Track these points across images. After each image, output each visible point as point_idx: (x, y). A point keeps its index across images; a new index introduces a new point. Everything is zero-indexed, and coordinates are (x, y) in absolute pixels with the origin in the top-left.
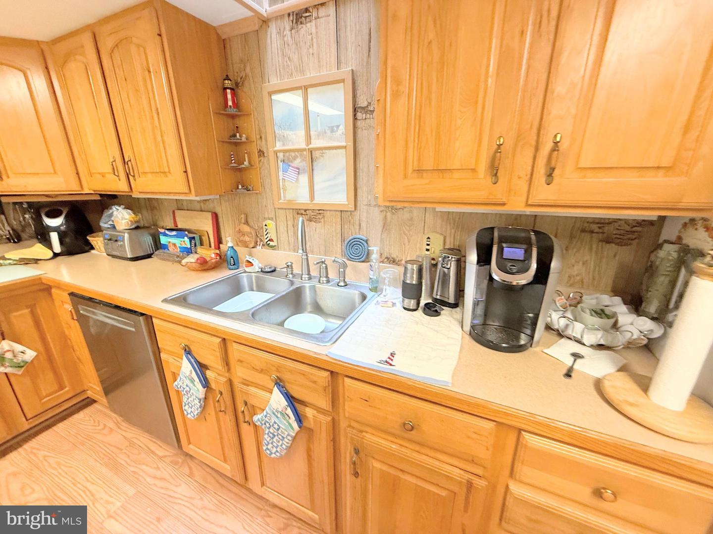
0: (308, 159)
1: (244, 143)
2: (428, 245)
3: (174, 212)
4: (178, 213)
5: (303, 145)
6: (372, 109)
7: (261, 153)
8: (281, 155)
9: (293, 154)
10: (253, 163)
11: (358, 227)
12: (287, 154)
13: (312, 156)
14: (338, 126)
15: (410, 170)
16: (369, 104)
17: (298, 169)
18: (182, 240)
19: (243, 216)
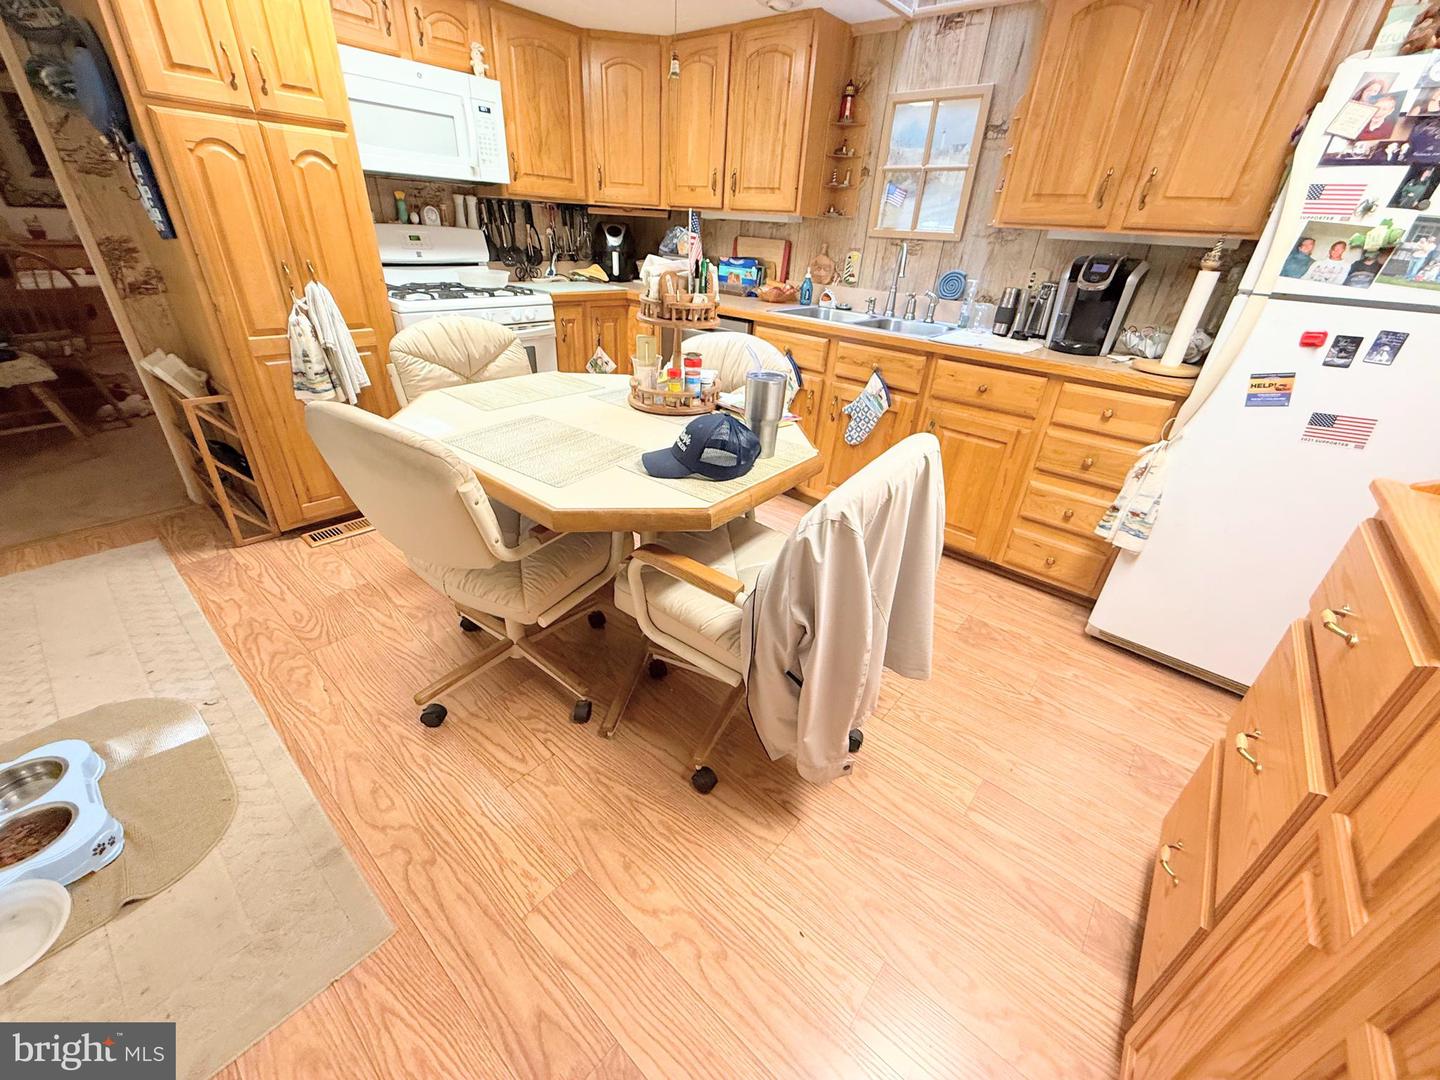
0: (921, 181)
1: (850, 158)
2: (1032, 281)
3: (736, 240)
4: (741, 240)
5: (919, 165)
6: (1005, 127)
7: (865, 172)
8: (889, 175)
9: (904, 174)
10: (853, 183)
11: (958, 262)
12: (897, 174)
13: (925, 178)
14: (963, 146)
15: (1031, 193)
16: (1004, 123)
17: (906, 191)
18: (749, 270)
19: (825, 245)
